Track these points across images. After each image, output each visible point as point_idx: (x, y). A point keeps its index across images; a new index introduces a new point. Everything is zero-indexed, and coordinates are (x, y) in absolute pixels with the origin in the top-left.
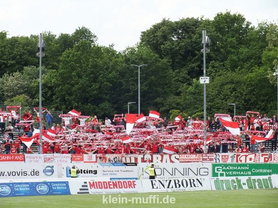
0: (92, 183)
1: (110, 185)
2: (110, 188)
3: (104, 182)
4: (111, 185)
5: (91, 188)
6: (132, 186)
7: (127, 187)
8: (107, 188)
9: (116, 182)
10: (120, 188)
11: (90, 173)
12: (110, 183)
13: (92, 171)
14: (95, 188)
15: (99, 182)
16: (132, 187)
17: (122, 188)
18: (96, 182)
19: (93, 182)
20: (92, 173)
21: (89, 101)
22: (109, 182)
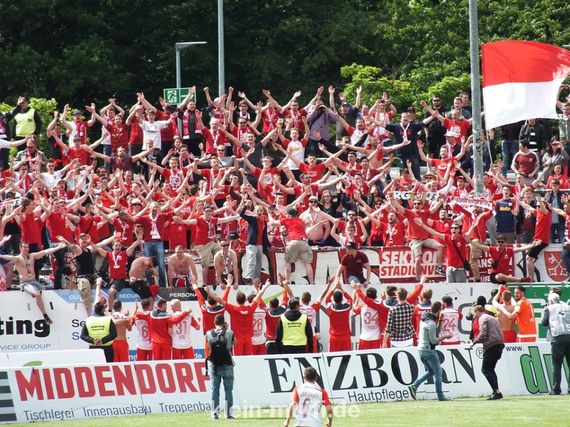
0: (28, 376)
1: (102, 381)
2: (104, 393)
3: (78, 371)
4: (109, 380)
5: (24, 398)
6: (195, 382)
7: (172, 389)
8: (91, 393)
9: (128, 368)
10: (144, 391)
11: (20, 331)
12: (105, 374)
13: (28, 323)
14: (40, 397)
15: (58, 372)
16: (193, 389)
17: (152, 390)
18: (46, 372)
19: (35, 372)
20: (29, 331)
21: (23, 34)
22: (99, 370)
